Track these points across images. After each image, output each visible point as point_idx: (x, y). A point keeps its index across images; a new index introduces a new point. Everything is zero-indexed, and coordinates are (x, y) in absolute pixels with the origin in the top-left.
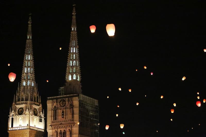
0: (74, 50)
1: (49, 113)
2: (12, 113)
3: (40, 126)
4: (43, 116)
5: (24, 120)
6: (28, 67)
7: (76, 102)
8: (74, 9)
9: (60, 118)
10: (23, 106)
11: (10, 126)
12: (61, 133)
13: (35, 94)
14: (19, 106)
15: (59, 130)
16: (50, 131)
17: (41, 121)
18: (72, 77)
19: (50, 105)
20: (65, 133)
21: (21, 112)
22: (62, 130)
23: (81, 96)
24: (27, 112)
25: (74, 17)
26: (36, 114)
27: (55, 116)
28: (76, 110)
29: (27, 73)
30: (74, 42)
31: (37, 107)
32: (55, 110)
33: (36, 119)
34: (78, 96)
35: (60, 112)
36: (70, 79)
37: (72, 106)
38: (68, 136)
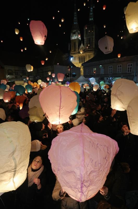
1: (85, 32)
2: (71, 34)
5: (75, 36)
6: (76, 17)
7: (94, 27)
10: (75, 31)
11: (71, 38)
12: (89, 39)
14: (74, 31)
15: (88, 38)
18: (91, 19)
19: (85, 29)
20: (90, 38)
21: (74, 33)
22: (89, 37)
24: (77, 33)
27: (87, 33)
28: (94, 30)
29: (75, 19)
31: (79, 32)
35: (88, 31)
36: (91, 20)
38: (91, 39)
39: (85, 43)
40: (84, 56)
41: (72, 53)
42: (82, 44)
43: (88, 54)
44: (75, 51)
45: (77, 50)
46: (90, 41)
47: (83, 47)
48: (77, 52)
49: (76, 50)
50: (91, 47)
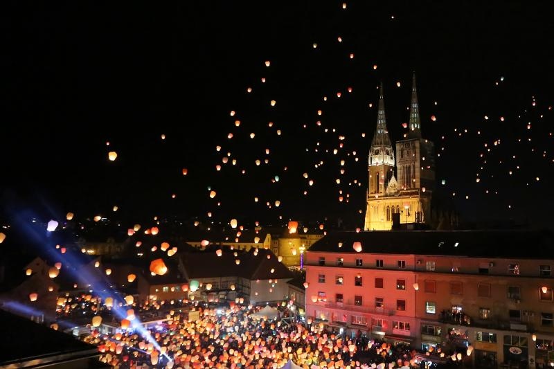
0: (414, 106)
1: (398, 153)
2: (370, 154)
3: (392, 163)
4: (393, 155)
5: (379, 158)
6: (381, 119)
7: (417, 145)
8: (414, 75)
9: (405, 156)
10: (379, 148)
11: (370, 163)
12: (406, 167)
13: (387, 139)
14: (376, 149)
15: (405, 165)
16: (399, 166)
17: (392, 158)
18: (414, 126)
19: (398, 147)
20: (410, 167)
21: (377, 153)
22: (408, 165)
23: (421, 140)
24: (382, 153)
25: (414, 81)
26: (388, 154)
27: (402, 156)
28: (418, 151)
29: (381, 124)
30: (415, 100)
31: (389, 149)
32: (402, 151)
33: (388, 157)
34: (419, 140)
35: (405, 152)
37: (414, 147)
38: (412, 170)
39: (399, 176)
40: (398, 206)
41: (370, 195)
42: (393, 177)
43: (404, 200)
44: (377, 191)
45: (382, 190)
46: (409, 172)
47: (396, 184)
48: (382, 194)
49: (380, 190)
50: (412, 187)
